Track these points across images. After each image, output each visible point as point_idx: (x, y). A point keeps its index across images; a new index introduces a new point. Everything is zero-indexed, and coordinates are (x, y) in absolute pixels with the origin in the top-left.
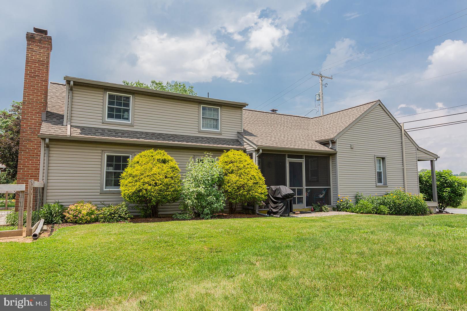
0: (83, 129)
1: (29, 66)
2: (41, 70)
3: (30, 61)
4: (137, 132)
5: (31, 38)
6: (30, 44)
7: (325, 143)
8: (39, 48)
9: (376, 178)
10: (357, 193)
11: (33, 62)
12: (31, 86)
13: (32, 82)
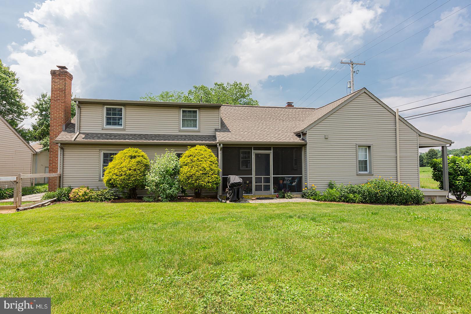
0: (87, 135)
1: (53, 93)
2: (61, 95)
3: (53, 90)
4: (127, 135)
5: (54, 74)
6: (54, 78)
7: (298, 135)
8: (59, 80)
9: (357, 166)
10: (330, 182)
11: (55, 90)
12: (55, 107)
13: (56, 104)
